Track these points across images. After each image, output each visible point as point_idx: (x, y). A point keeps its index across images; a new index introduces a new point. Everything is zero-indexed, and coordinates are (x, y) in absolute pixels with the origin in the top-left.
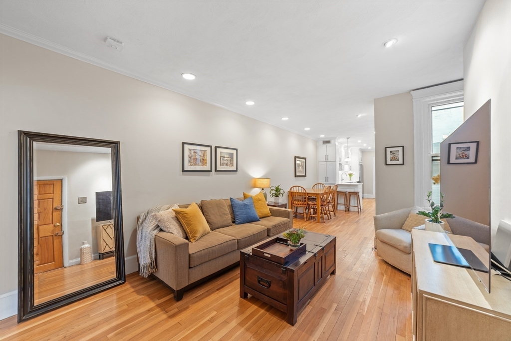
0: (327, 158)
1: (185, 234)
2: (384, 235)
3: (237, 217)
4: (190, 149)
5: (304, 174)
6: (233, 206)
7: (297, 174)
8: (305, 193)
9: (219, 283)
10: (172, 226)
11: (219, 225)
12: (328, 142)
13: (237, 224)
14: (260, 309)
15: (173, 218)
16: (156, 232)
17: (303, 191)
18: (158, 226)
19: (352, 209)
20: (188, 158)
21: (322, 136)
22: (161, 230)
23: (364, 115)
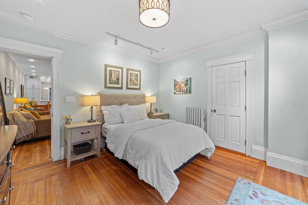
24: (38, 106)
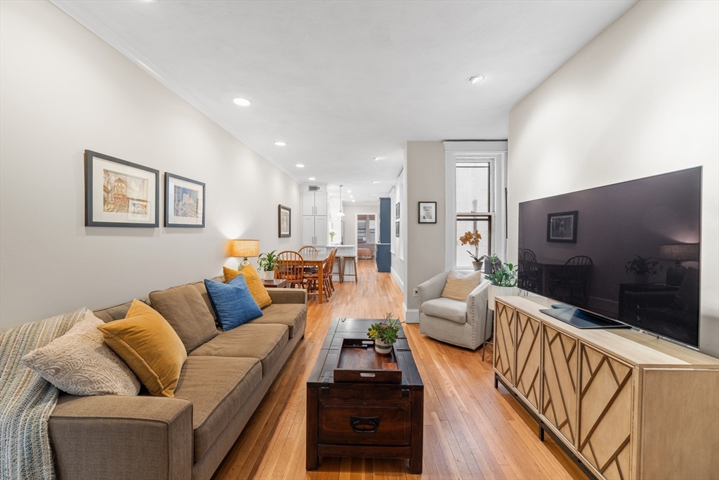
0: (315, 210)
1: (138, 384)
2: (434, 307)
3: (225, 317)
4: (106, 172)
5: (288, 233)
6: (211, 297)
7: (282, 233)
8: (301, 262)
9: (242, 464)
10: (106, 374)
11: (199, 339)
12: (313, 188)
13: (227, 330)
14: (355, 474)
15: (98, 350)
16: (48, 408)
17: (297, 259)
18: (45, 386)
19: (346, 279)
20: (102, 192)
21: (312, 179)
22: (63, 396)
23: (381, 158)
24: (305, 262)
